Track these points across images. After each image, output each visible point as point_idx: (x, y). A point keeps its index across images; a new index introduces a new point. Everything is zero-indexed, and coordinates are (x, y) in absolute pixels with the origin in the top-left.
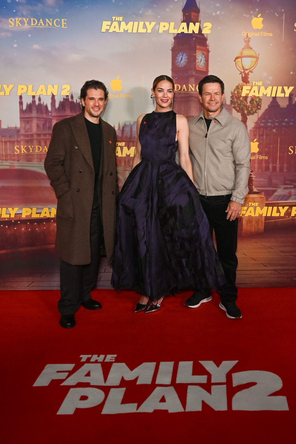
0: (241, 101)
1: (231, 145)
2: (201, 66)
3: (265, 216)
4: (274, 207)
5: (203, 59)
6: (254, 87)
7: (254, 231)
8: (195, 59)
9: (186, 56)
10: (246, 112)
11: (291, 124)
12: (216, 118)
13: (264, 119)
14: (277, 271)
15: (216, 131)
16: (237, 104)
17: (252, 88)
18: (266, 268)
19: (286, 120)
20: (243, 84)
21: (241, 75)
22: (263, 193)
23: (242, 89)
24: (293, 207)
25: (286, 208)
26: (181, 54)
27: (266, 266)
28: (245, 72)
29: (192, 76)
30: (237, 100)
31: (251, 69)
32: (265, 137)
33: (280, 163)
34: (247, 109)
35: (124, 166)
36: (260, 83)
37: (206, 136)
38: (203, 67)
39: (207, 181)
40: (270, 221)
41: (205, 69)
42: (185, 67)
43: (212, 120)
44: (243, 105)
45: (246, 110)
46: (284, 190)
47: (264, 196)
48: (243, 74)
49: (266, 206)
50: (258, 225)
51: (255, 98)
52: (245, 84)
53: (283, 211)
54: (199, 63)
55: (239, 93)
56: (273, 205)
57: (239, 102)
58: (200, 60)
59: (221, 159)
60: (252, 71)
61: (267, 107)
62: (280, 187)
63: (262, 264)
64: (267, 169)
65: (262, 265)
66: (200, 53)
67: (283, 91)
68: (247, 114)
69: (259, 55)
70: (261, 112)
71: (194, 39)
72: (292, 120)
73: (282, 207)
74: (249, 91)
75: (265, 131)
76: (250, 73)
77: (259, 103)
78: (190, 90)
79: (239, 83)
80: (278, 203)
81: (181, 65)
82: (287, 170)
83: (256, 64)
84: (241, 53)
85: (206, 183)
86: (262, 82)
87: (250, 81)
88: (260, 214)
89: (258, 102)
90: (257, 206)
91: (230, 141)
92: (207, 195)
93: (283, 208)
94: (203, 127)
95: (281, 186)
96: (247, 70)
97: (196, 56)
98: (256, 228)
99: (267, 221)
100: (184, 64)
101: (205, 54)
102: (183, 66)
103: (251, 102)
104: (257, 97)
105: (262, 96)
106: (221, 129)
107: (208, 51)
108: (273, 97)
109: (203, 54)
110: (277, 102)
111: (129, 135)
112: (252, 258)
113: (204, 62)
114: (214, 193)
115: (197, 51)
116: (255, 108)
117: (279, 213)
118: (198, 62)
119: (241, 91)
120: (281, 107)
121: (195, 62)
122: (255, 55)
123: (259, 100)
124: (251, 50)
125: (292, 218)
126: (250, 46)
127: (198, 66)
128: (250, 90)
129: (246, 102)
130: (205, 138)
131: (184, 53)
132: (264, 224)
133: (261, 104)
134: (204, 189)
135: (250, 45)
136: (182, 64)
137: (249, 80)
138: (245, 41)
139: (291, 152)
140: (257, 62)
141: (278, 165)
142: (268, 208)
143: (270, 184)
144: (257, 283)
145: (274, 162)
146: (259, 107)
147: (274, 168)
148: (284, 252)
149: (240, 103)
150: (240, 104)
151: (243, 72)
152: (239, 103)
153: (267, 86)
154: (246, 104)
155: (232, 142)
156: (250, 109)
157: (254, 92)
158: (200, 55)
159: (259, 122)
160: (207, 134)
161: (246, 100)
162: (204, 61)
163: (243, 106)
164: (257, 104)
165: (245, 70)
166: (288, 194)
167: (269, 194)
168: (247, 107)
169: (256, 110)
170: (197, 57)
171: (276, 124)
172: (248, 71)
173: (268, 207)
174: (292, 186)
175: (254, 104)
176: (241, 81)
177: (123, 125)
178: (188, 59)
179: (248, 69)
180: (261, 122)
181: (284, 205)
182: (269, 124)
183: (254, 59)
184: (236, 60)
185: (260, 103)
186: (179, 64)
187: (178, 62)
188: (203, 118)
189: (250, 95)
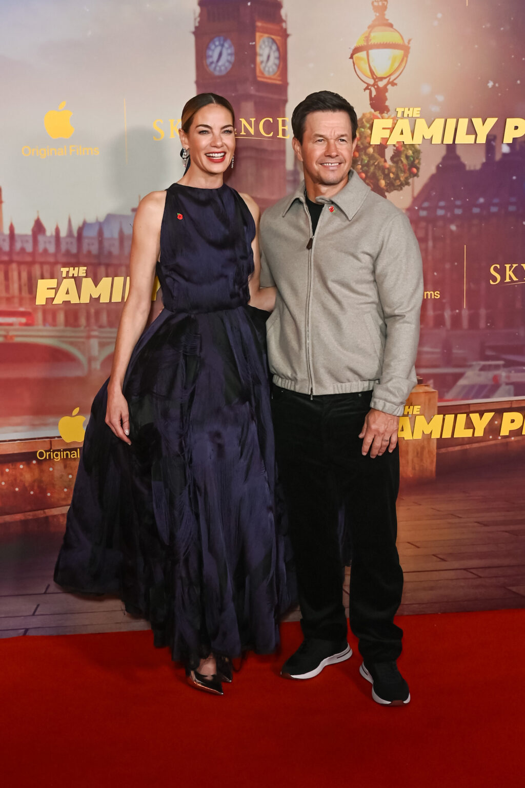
0: (369, 158)
1: (371, 266)
2: (269, 71)
3: (439, 437)
4: (458, 415)
5: (274, 55)
6: (400, 121)
7: (411, 476)
8: (254, 54)
9: (230, 47)
10: (383, 183)
11: (494, 209)
12: (334, 200)
13: (426, 200)
14: (472, 570)
15: (334, 233)
16: (359, 163)
17: (394, 124)
18: (443, 565)
19: (482, 200)
20: (373, 115)
21: (368, 91)
22: (431, 382)
23: (371, 128)
24: (505, 414)
25: (488, 416)
26: (217, 43)
27: (443, 560)
28: (377, 85)
29: (248, 97)
30: (360, 155)
31: (392, 78)
32: (430, 244)
33: (470, 307)
34: (386, 176)
35: (85, 327)
36: (416, 112)
37: (309, 246)
38: (275, 74)
39: (313, 356)
40: (451, 449)
41: (279, 78)
42: (228, 74)
43: (325, 205)
44: (376, 166)
45: (384, 179)
46: (482, 373)
47: (434, 388)
48: (373, 89)
49: (439, 414)
50: (422, 460)
51: (403, 148)
52: (379, 115)
53: (481, 423)
54: (263, 65)
55: (366, 138)
56: (455, 410)
57: (366, 159)
58: (265, 58)
59: (345, 302)
60: (395, 82)
61: (433, 170)
62: (470, 366)
63: (434, 555)
64: (439, 321)
65: (435, 558)
66: (266, 40)
67: (471, 130)
68: (385, 188)
69: (409, 41)
70: (419, 183)
71: (249, 4)
72: (496, 201)
73: (478, 414)
74: (388, 131)
75: (430, 227)
76: (389, 87)
77: (414, 161)
78: (243, 133)
79: (365, 112)
80: (469, 404)
81: (220, 71)
82: (487, 323)
83: (403, 64)
84: (366, 37)
85: (311, 362)
86: (419, 109)
87: (390, 108)
88: (425, 433)
89: (412, 159)
90: (418, 413)
91: (367, 258)
92: (314, 394)
93: (481, 416)
94: (302, 223)
95: (474, 363)
96: (381, 79)
97: (254, 46)
98: (417, 468)
99: (443, 450)
100: (226, 68)
101: (278, 42)
102: (224, 73)
103: (395, 159)
104: (408, 147)
105: (420, 142)
106: (345, 228)
107: (285, 35)
108: (448, 145)
109: (274, 41)
110: (458, 158)
111: (94, 249)
112: (409, 543)
113: (277, 62)
114: (330, 388)
115: (258, 34)
116: (405, 172)
117: (472, 430)
118: (262, 62)
119: (369, 131)
120: (467, 168)
121: (254, 61)
122: (400, 42)
123: (413, 153)
124: (391, 29)
125: (504, 441)
126: (387, 20)
127: (263, 73)
128: (392, 129)
129: (383, 159)
130: (307, 251)
131: (225, 40)
132: (437, 457)
133: (419, 163)
134: (307, 378)
135: (387, 17)
136: (223, 68)
137: (387, 103)
138: (376, 9)
139: (495, 279)
140: (405, 59)
141: (465, 313)
142: (444, 419)
143: (448, 359)
144: (423, 604)
145: (456, 304)
146: (415, 170)
147: (456, 320)
148: (485, 525)
149: (369, 161)
150: (368, 165)
151: (373, 86)
152: (366, 162)
153: (433, 119)
154: (382, 163)
155: (375, 259)
156: (392, 176)
157: (402, 133)
158: (266, 43)
159: (416, 208)
160: (311, 240)
161: (382, 155)
162: (276, 58)
163: (375, 169)
164: (410, 162)
165: (377, 79)
166: (491, 383)
167: (444, 383)
168: (386, 171)
169: (407, 179)
170: (258, 50)
171: (458, 212)
172: (385, 82)
173: (444, 415)
174: (501, 362)
175: (402, 162)
176: (370, 106)
177: (81, 223)
178: (237, 54)
179: (385, 76)
180: (421, 208)
181: (483, 408)
182: (440, 212)
183: (399, 53)
184: (355, 56)
185: (417, 161)
186: (215, 68)
187: (212, 63)
188: (303, 199)
189: (391, 142)
